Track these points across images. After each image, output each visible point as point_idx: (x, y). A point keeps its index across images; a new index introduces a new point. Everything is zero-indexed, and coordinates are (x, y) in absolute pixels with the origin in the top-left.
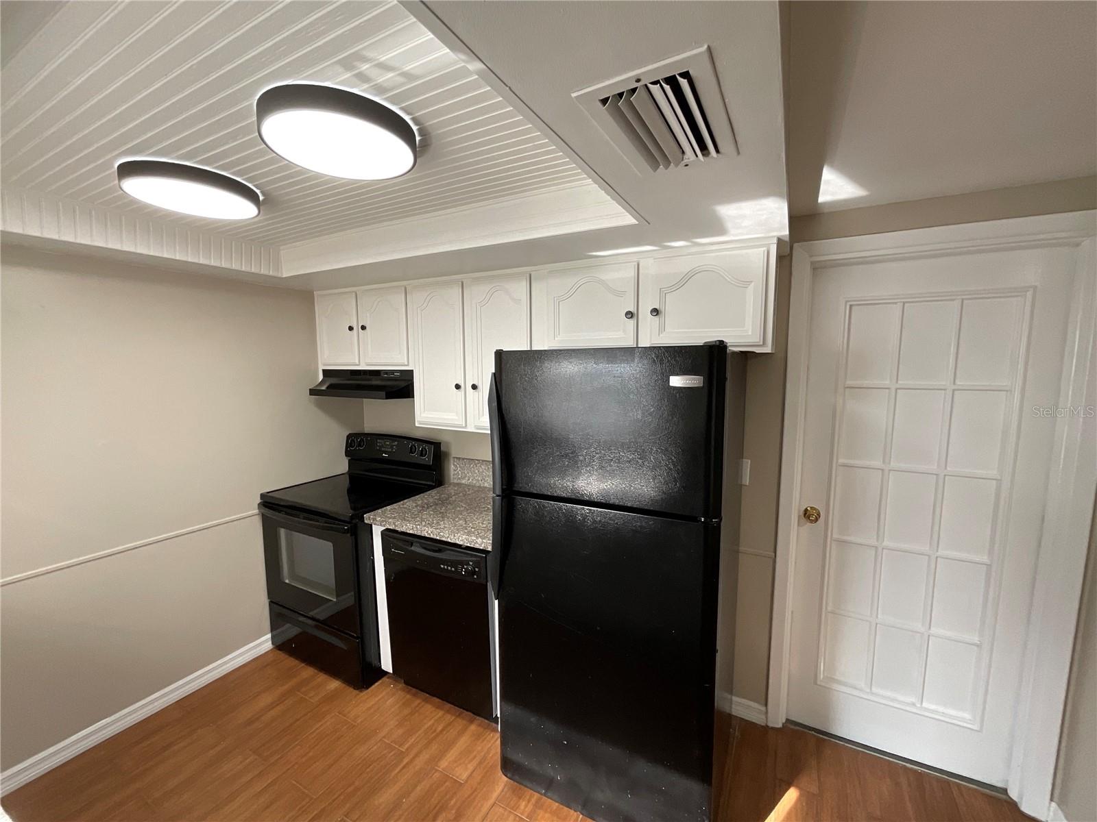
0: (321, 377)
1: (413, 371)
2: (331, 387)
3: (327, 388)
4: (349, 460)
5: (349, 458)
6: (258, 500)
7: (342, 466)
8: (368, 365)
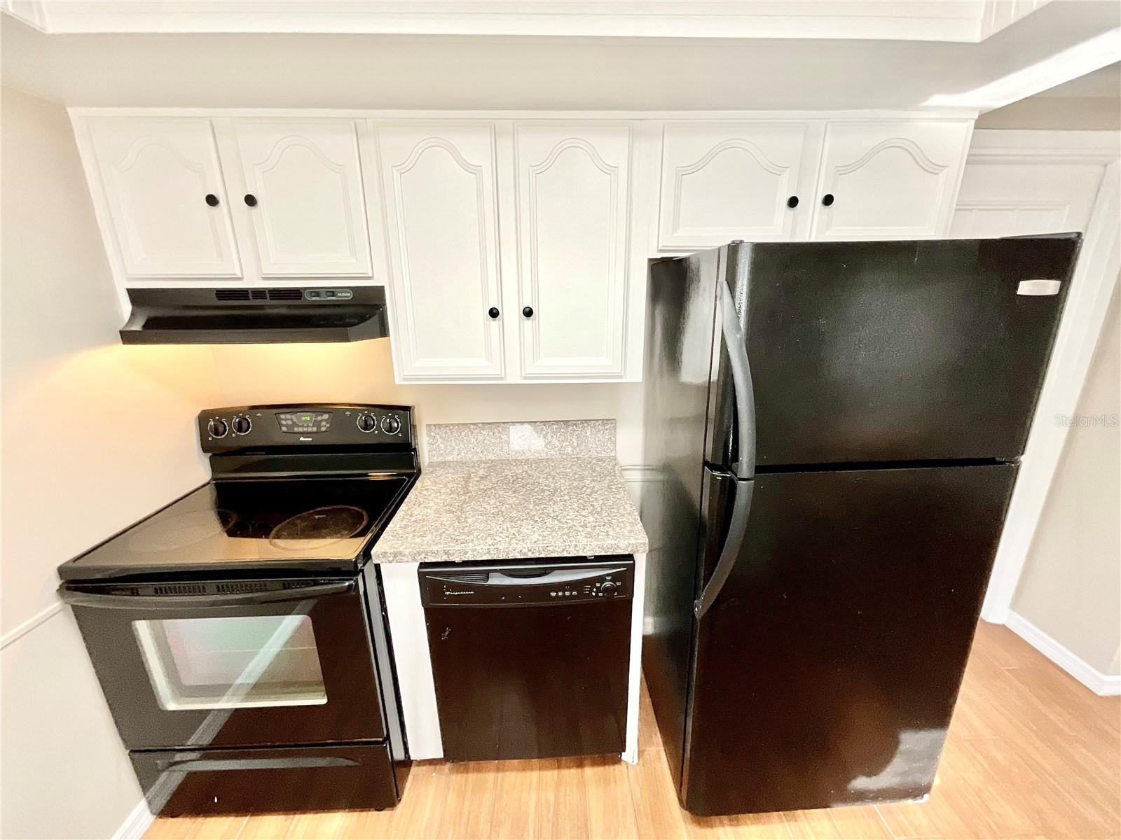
0: (126, 307)
1: (383, 287)
2: (151, 324)
3: (144, 327)
4: (211, 459)
5: (210, 454)
6: (56, 583)
7: (199, 471)
8: (265, 279)
